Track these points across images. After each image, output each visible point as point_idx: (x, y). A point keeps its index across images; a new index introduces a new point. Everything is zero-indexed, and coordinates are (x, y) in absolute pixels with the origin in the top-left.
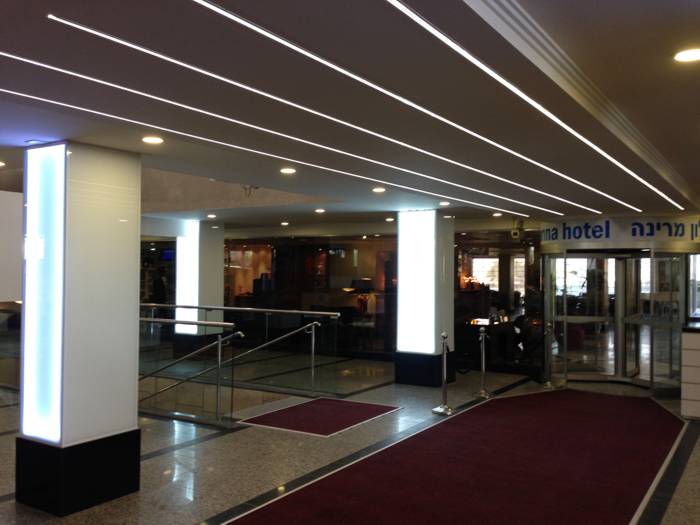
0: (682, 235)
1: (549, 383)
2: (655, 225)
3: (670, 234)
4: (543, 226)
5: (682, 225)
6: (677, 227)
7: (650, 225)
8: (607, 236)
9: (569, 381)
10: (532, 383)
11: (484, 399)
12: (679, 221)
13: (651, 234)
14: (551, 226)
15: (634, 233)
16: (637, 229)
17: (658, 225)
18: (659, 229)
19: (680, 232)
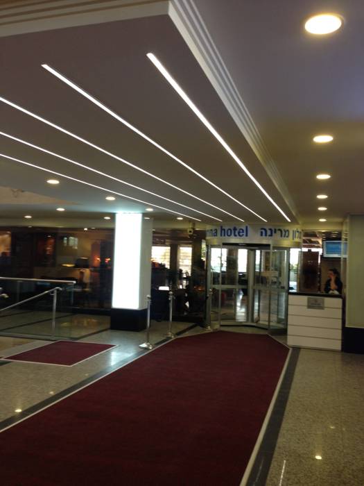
0: (287, 237)
1: (209, 327)
2: (273, 231)
3: (281, 236)
4: (208, 227)
5: (288, 231)
6: (285, 232)
7: (270, 229)
8: (247, 235)
9: (221, 326)
10: (198, 328)
11: (170, 338)
12: (287, 228)
13: (271, 235)
14: (213, 228)
15: (262, 235)
16: (263, 232)
17: (275, 230)
18: (275, 232)
19: (287, 235)
